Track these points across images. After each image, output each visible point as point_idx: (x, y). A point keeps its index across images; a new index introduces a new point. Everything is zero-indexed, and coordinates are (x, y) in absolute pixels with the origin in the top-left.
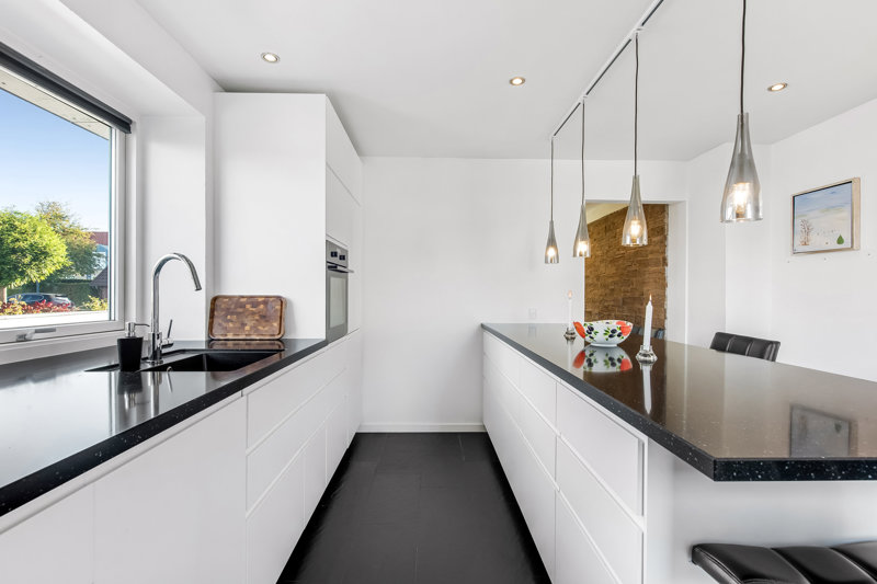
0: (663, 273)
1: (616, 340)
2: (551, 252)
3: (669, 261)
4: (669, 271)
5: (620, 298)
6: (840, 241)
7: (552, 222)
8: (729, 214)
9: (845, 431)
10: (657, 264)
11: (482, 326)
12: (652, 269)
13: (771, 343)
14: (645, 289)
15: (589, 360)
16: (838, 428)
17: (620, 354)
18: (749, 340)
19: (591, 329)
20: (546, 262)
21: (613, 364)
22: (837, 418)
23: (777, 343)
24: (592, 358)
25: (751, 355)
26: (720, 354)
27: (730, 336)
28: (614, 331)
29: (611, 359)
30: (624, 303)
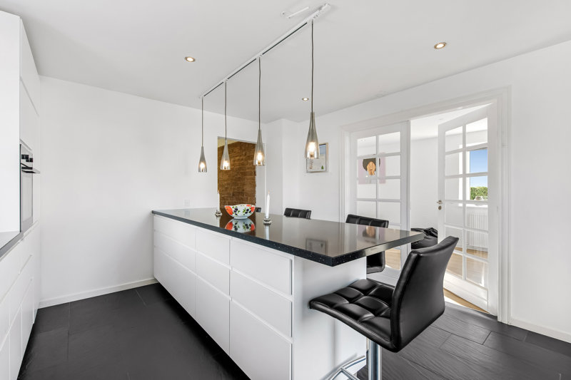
0: (254, 179)
1: (249, 214)
2: (202, 166)
3: (257, 173)
4: (257, 178)
5: (231, 193)
6: (322, 168)
7: (202, 148)
8: (308, 156)
9: (324, 246)
10: (251, 175)
11: (153, 212)
12: (248, 177)
13: (308, 211)
14: (245, 187)
15: (235, 227)
16: (322, 245)
17: (249, 222)
18: (299, 211)
19: (237, 209)
20: (199, 171)
21: (248, 228)
22: (322, 241)
23: (310, 211)
24: (237, 226)
25: (301, 217)
26: (289, 218)
27: (292, 209)
28: (248, 210)
29: (246, 225)
30: (233, 195)
